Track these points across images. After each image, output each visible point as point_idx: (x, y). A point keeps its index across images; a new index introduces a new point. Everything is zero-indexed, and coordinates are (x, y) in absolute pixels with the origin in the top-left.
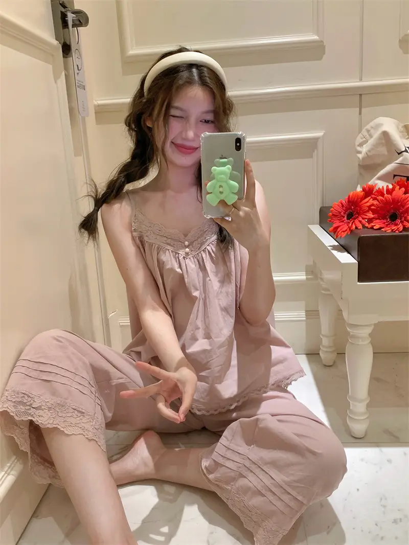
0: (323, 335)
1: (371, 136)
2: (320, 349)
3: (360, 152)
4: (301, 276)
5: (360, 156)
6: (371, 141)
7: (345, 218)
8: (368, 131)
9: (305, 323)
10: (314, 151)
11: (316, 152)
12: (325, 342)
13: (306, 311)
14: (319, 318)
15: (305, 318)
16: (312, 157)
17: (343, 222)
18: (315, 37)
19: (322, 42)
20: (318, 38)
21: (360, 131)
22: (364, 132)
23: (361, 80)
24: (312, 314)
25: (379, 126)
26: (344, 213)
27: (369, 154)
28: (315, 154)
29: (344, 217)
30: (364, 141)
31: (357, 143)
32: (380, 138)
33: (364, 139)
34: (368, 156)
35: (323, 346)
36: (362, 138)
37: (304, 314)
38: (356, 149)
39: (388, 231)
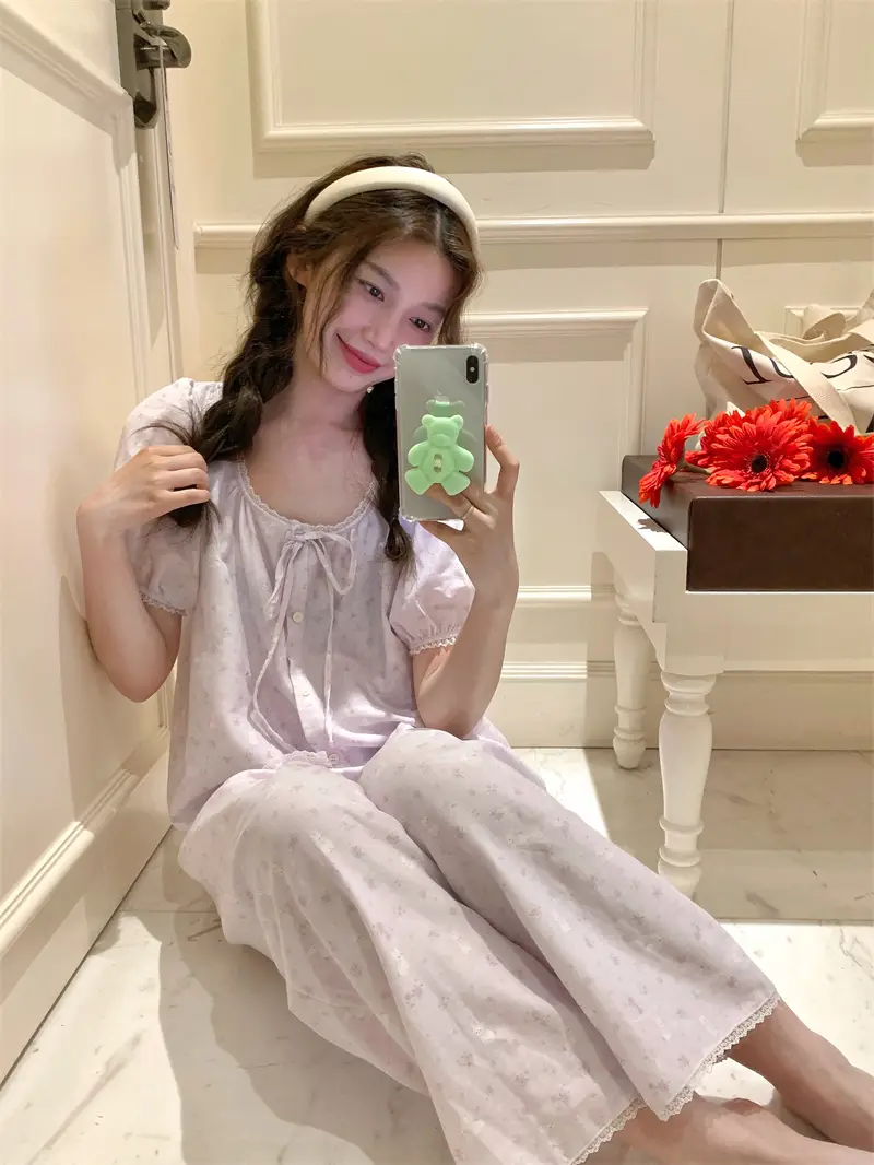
2: (615, 736)
4: (583, 593)
9: (584, 685)
10: (624, 348)
11: (629, 346)
12: (625, 721)
13: (588, 662)
14: (615, 677)
15: (585, 676)
16: (621, 358)
18: (636, 124)
19: (649, 133)
20: (641, 125)
23: (722, 212)
24: (600, 668)
28: (627, 353)
35: (622, 730)
37: (585, 667)
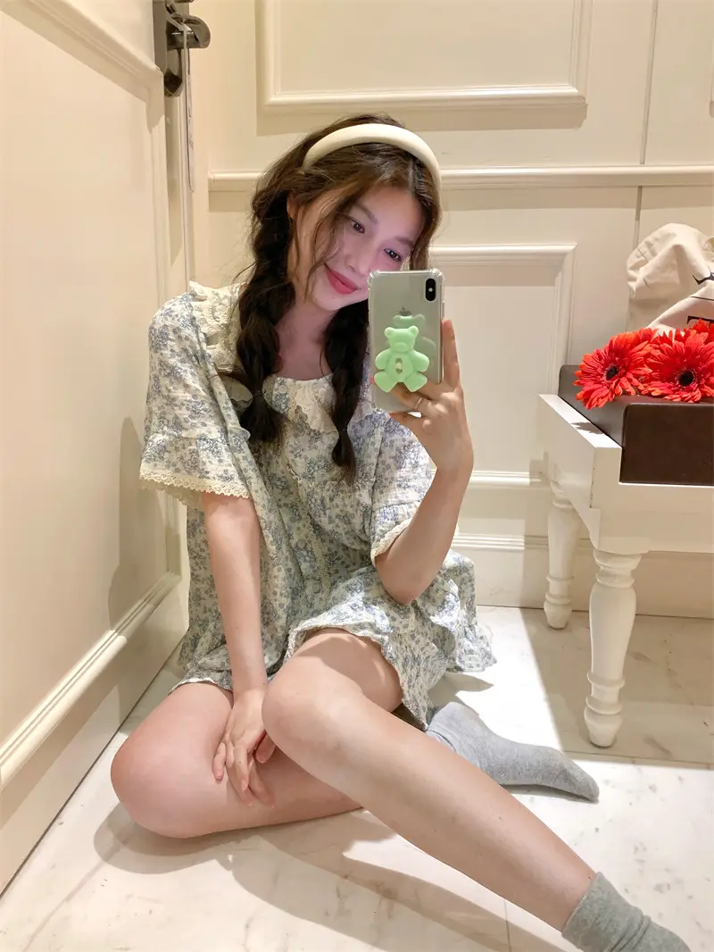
0: (552, 578)
1: (654, 254)
2: (545, 599)
3: (634, 279)
4: (522, 478)
5: (633, 285)
6: (654, 262)
7: (604, 378)
8: (649, 245)
10: (556, 275)
11: (560, 274)
12: (555, 588)
13: (526, 536)
14: (548, 550)
15: (523, 548)
16: (553, 284)
17: (600, 383)
18: (572, 90)
19: (583, 98)
20: (577, 91)
21: (636, 245)
22: (642, 246)
23: (643, 163)
24: (536, 541)
25: (668, 236)
26: (604, 370)
27: (649, 281)
28: (558, 279)
29: (602, 376)
30: (642, 261)
31: (630, 265)
32: (667, 257)
33: (642, 258)
34: (647, 285)
35: (550, 595)
36: (638, 257)
37: (522, 540)
38: (627, 274)
39: (675, 400)
